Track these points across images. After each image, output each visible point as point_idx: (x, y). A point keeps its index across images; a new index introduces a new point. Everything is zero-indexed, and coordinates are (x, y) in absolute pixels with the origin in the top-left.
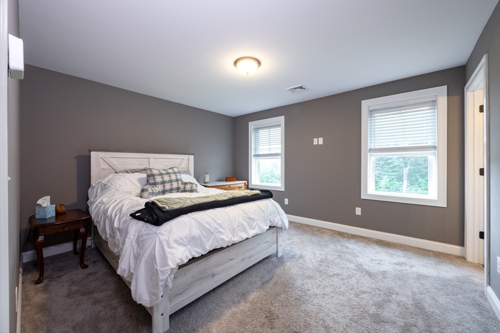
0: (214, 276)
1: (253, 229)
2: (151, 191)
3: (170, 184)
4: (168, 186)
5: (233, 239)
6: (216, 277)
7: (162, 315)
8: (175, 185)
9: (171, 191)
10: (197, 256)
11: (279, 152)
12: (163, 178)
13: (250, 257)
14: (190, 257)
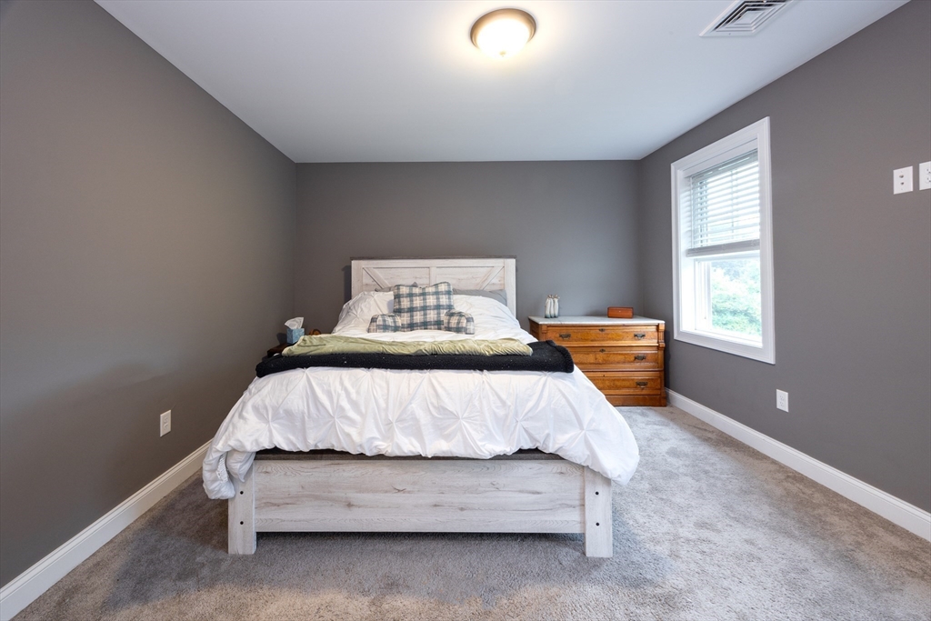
0: (350, 505)
1: (447, 438)
2: (381, 323)
3: (422, 313)
4: (418, 317)
5: (377, 443)
6: (355, 510)
7: (242, 523)
8: (432, 315)
9: (425, 325)
10: (286, 448)
11: (754, 234)
12: (438, 299)
13: (462, 509)
14: (268, 446)
